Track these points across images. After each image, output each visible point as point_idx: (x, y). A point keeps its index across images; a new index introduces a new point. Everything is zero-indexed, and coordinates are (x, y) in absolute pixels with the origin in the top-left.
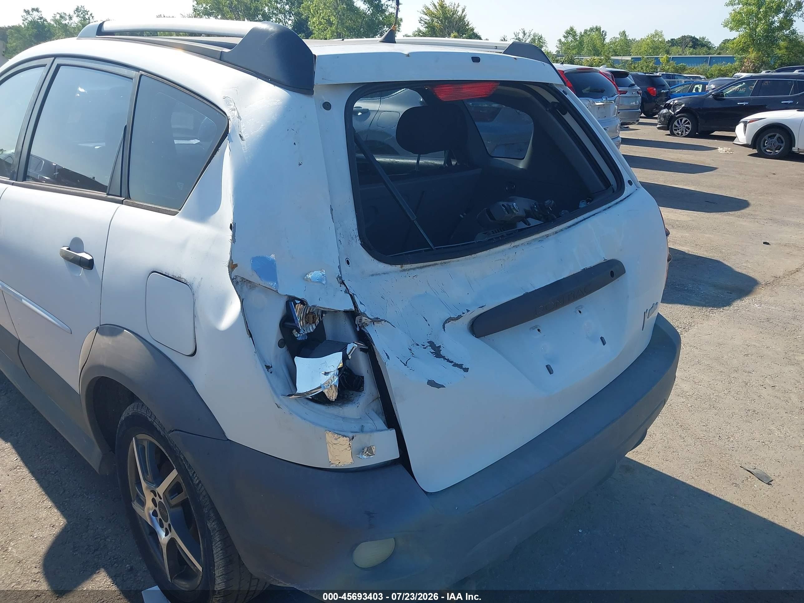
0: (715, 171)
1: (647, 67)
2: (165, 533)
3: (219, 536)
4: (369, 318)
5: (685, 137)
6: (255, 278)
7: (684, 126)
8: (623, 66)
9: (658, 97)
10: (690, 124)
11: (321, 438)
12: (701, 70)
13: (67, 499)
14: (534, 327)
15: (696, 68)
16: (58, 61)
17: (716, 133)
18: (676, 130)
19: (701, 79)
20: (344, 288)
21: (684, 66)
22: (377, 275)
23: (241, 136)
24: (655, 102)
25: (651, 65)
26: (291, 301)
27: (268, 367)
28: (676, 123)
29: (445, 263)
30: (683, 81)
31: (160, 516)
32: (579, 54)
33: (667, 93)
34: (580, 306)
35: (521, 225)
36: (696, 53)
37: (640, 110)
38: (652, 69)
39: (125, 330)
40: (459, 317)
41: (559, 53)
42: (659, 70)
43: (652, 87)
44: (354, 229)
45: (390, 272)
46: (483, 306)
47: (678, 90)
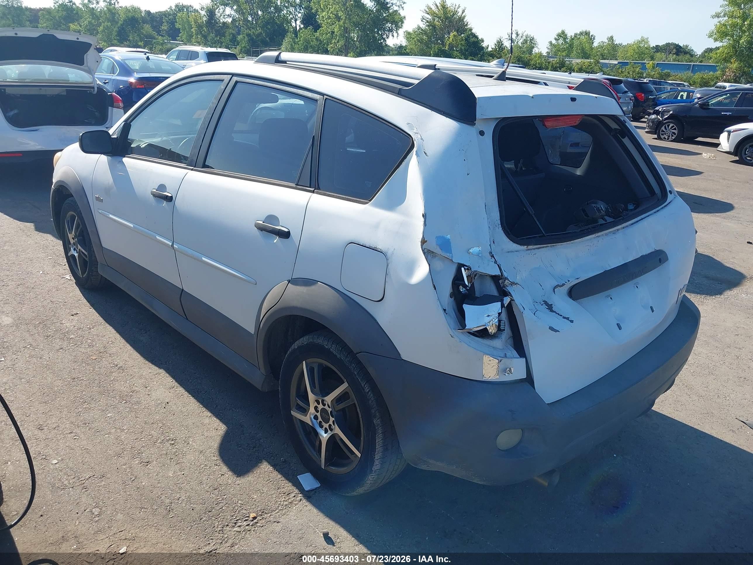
0: (701, 175)
1: (634, 72)
2: (324, 432)
3: (381, 430)
4: (510, 282)
5: (671, 141)
6: (438, 250)
7: (671, 132)
8: (611, 70)
9: (646, 102)
10: (676, 130)
11: (480, 359)
12: (685, 78)
13: (221, 411)
14: (608, 296)
15: (680, 75)
16: (235, 79)
17: (700, 139)
18: (663, 134)
19: (684, 86)
20: (493, 260)
21: (669, 73)
22: (511, 252)
23: (425, 153)
24: (643, 107)
25: (637, 70)
26: (460, 266)
27: (445, 310)
28: (663, 128)
29: (553, 246)
30: (669, 88)
31: (320, 419)
32: (568, 56)
33: (654, 98)
34: (636, 283)
35: (601, 222)
36: (679, 60)
37: (631, 115)
38: (638, 74)
39: (319, 283)
40: (563, 285)
41: (549, 54)
42: (644, 75)
43: (640, 93)
44: (498, 220)
45: (520, 251)
46: (578, 278)
47: (663, 96)
